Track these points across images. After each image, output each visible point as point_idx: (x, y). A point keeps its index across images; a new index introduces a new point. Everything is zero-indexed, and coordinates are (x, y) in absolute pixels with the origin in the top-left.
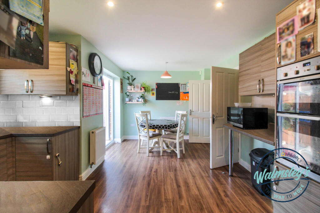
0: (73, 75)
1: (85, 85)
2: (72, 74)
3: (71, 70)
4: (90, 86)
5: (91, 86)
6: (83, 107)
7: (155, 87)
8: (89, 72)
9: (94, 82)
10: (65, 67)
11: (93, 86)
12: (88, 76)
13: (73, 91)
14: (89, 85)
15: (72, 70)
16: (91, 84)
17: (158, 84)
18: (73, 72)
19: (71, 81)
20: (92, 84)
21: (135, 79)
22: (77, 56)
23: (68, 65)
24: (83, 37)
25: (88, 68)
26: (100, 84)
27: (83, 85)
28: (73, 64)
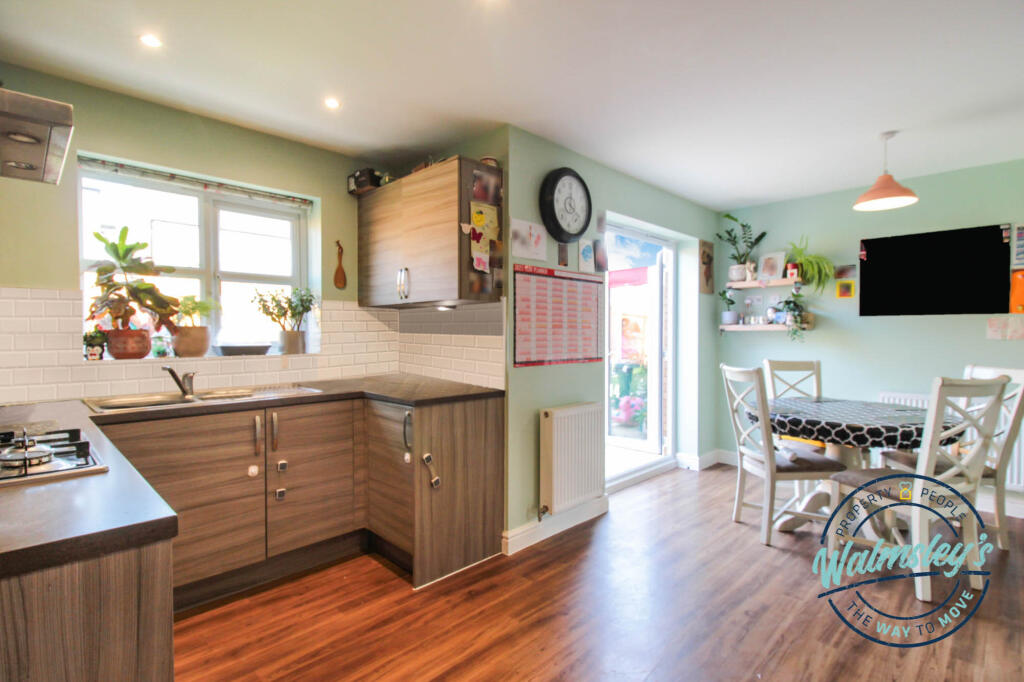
0: (480, 245)
1: (519, 270)
2: (478, 242)
3: (474, 230)
4: (546, 272)
5: (551, 274)
6: (515, 335)
7: (854, 256)
8: (540, 230)
9: (563, 261)
10: (456, 224)
11: (556, 273)
12: (536, 243)
13: (482, 289)
14: (540, 271)
15: (478, 231)
16: (551, 267)
17: (867, 244)
18: (481, 235)
19: (472, 260)
20: (554, 264)
21: (763, 235)
22: (498, 188)
23: (464, 216)
24: (516, 129)
25: (540, 218)
26: (588, 266)
27: (515, 272)
28: (481, 213)
